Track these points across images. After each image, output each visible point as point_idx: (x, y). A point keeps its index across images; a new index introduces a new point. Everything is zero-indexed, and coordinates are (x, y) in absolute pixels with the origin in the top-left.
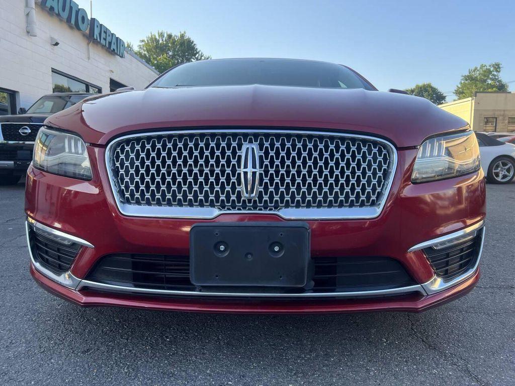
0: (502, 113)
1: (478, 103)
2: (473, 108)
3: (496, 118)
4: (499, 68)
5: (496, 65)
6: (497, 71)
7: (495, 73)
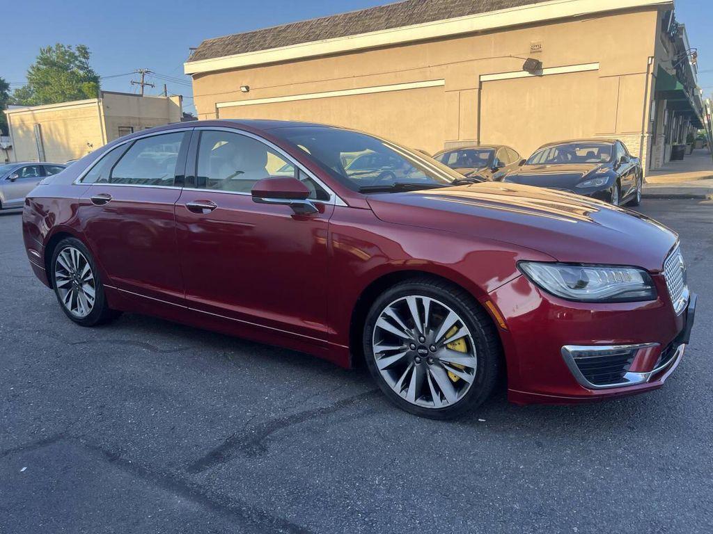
0: (137, 121)
1: (108, 107)
2: (102, 114)
3: (132, 128)
4: (87, 53)
5: (82, 48)
6: (85, 57)
7: (83, 60)
